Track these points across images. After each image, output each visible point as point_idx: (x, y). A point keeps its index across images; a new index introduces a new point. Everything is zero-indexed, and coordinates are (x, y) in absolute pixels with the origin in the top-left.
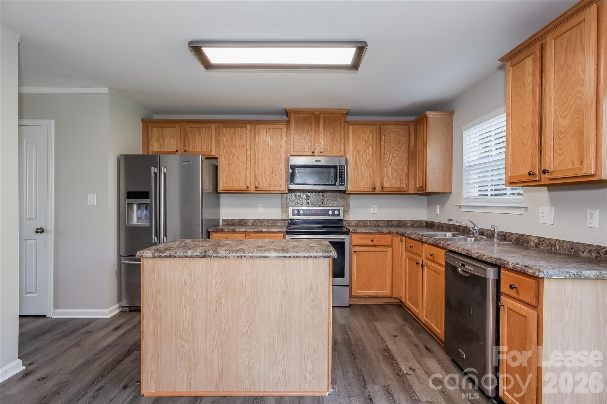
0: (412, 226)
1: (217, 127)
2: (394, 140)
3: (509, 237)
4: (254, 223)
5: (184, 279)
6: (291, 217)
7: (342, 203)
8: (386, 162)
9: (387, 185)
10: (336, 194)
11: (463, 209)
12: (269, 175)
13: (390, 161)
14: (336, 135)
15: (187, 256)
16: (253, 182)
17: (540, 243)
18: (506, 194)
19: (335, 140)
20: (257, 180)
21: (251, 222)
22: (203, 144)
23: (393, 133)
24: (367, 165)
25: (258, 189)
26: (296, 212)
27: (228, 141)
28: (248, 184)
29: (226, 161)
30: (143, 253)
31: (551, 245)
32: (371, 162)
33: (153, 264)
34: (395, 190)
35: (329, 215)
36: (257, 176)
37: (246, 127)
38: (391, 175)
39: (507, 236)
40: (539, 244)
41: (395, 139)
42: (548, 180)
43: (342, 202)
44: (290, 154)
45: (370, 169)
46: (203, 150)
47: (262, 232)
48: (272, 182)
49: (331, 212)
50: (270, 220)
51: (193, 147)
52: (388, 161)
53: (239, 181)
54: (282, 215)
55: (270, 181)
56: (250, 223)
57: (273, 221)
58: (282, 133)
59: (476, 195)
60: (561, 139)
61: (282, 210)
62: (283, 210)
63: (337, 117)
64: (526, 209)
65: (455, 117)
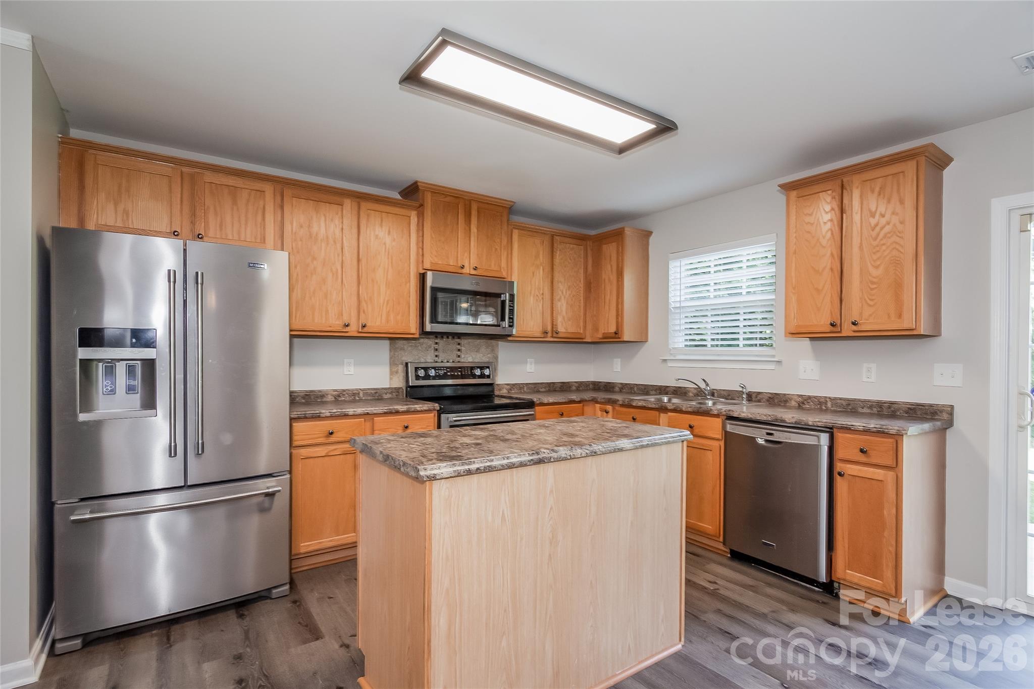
0: (577, 389)
1: (276, 194)
2: (570, 261)
3: (756, 397)
4: (339, 396)
5: (501, 513)
6: (412, 382)
7: (488, 356)
8: (560, 293)
9: (561, 329)
10: (479, 341)
11: (670, 364)
12: (385, 303)
13: (564, 292)
14: (495, 242)
15: (514, 465)
16: (354, 313)
17: (805, 402)
18: (738, 345)
19: (494, 249)
20: (364, 312)
21: (332, 395)
22: (243, 226)
23: (568, 250)
24: (537, 295)
25: (365, 330)
26: (421, 373)
27: (301, 226)
28: (346, 319)
29: (298, 267)
30: (432, 469)
31: (820, 403)
32: (541, 292)
33: (447, 490)
34: (569, 336)
35: (474, 376)
36: (363, 304)
37: (341, 204)
38: (566, 313)
39: (754, 396)
40: (803, 403)
41: (570, 259)
42: (852, 333)
43: (488, 354)
44: (423, 266)
45: (540, 301)
46: (243, 238)
47: (397, 412)
48: (392, 317)
49: (478, 372)
50: (369, 389)
51: (218, 228)
52: (563, 293)
53: (327, 311)
54: (391, 379)
55: (388, 313)
56: (330, 398)
57: (375, 391)
58: (409, 224)
59: (682, 345)
60: (872, 289)
61: (391, 370)
62: (393, 370)
63: (498, 212)
64: (779, 362)
65: (652, 239)
